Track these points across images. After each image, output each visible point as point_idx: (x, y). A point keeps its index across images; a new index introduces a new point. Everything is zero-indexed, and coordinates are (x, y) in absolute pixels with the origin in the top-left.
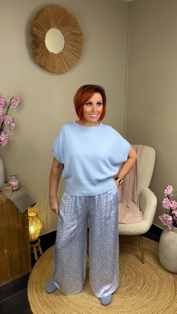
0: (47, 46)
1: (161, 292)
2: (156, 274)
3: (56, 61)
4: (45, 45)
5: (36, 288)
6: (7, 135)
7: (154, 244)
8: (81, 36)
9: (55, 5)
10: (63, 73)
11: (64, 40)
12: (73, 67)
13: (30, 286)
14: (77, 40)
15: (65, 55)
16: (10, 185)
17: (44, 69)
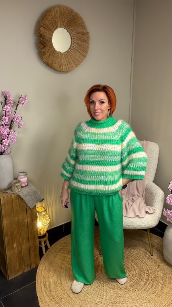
0: (53, 45)
1: (164, 287)
2: (160, 269)
3: (63, 59)
4: (52, 44)
5: (45, 282)
6: (16, 133)
7: (158, 239)
8: (87, 35)
9: (62, 6)
10: (69, 71)
11: (70, 39)
12: (79, 65)
13: (38, 280)
14: (82, 38)
15: (71, 53)
16: (19, 181)
17: (51, 68)
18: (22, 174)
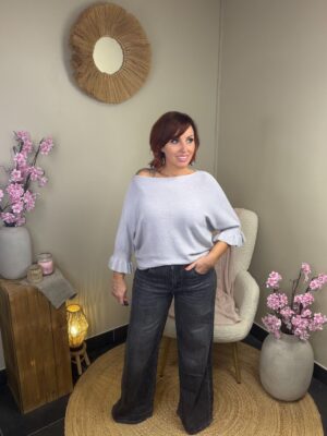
0: (95, 63)
2: (255, 400)
3: (109, 84)
5: (78, 417)
6: (35, 194)
8: (147, 48)
9: (107, 3)
10: (119, 102)
11: (122, 53)
12: (136, 93)
14: (140, 53)
15: (124, 76)
16: (40, 267)
17: (92, 97)
18: (45, 256)
